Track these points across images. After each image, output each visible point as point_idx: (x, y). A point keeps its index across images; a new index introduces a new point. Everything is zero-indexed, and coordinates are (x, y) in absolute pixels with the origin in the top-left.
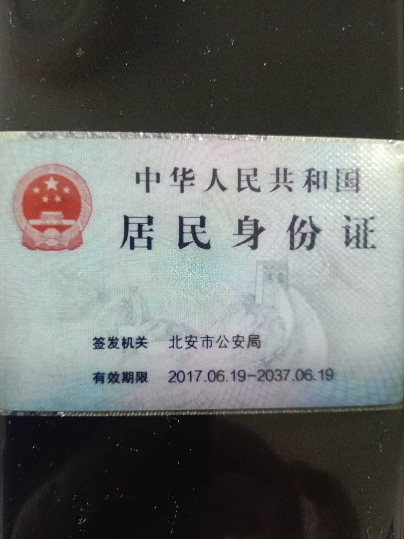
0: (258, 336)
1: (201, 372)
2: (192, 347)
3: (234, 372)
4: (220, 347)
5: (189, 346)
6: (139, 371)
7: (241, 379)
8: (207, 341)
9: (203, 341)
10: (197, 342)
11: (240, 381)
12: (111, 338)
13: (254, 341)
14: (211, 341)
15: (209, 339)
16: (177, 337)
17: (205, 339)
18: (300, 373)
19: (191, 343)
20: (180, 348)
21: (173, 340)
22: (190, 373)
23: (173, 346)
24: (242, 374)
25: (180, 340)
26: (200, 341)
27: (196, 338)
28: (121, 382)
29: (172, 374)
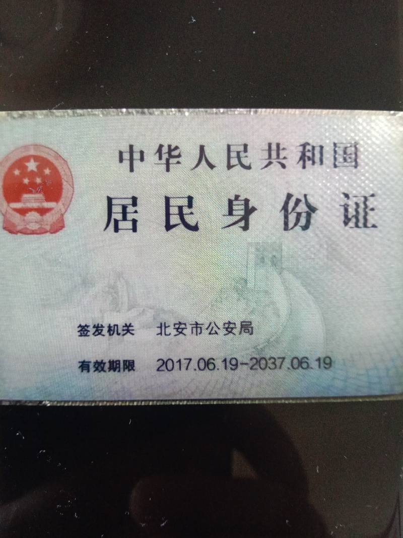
0: (251, 322)
1: (190, 359)
2: (181, 335)
3: (225, 360)
4: (210, 334)
5: (178, 333)
6: (126, 359)
7: (233, 367)
8: (197, 327)
9: (192, 328)
10: (186, 328)
11: (232, 369)
12: (96, 325)
13: (247, 327)
14: (201, 328)
15: (198, 326)
16: (165, 323)
17: (195, 326)
18: (295, 361)
19: (180, 330)
20: (168, 335)
21: (161, 327)
22: (180, 361)
23: (161, 334)
24: (234, 362)
25: (169, 326)
26: (189, 327)
27: (185, 324)
28: (108, 370)
29: (161, 362)
